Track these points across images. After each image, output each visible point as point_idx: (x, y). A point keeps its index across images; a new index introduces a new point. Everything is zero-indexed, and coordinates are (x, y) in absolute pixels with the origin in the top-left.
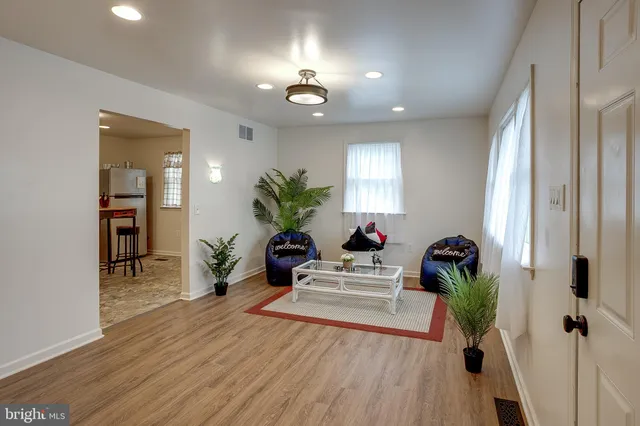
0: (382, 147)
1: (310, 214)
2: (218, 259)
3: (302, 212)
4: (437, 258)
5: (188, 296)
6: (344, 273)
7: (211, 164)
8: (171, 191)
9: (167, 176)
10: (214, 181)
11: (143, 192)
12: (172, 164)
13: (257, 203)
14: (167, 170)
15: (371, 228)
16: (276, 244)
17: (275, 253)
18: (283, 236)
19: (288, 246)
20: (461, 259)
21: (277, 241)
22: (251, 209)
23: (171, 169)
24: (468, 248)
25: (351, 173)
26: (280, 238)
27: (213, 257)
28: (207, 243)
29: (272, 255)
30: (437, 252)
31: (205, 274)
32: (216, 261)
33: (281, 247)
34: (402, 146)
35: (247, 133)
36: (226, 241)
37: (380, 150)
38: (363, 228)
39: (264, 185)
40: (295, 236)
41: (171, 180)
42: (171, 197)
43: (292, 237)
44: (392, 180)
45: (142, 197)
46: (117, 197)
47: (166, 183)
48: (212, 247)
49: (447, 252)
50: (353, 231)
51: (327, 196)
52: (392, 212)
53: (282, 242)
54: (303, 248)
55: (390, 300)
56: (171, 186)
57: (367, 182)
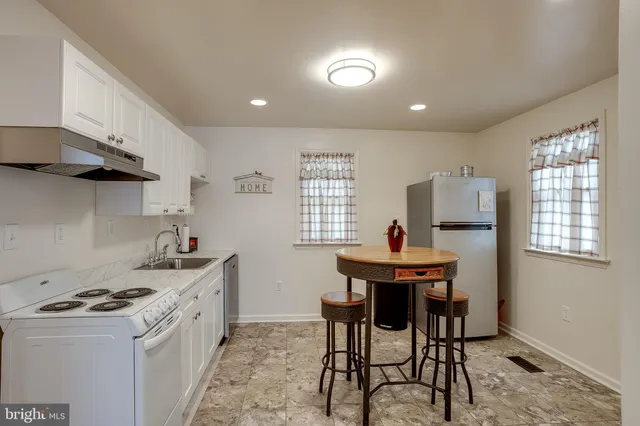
8: (547, 218)
9: (537, 186)
11: (492, 219)
12: (549, 159)
14: (537, 174)
23: (547, 172)
41: (546, 195)
42: (546, 229)
45: (489, 227)
46: (444, 227)
47: (535, 201)
56: (547, 206)
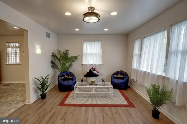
0: (95, 43)
1: (71, 65)
2: (42, 85)
3: (67, 64)
4: (116, 78)
5: (30, 102)
6: (93, 86)
7: (37, 47)
8: (10, 58)
10: (38, 53)
12: (10, 46)
13: (52, 62)
14: (8, 49)
15: (94, 70)
16: (61, 77)
17: (62, 80)
18: (63, 74)
19: (66, 77)
20: (124, 78)
21: (61, 75)
22: (50, 64)
23: (10, 49)
24: (125, 74)
25: (85, 51)
26: (62, 74)
27: (40, 84)
28: (37, 79)
29: (61, 81)
30: (115, 76)
31: (36, 91)
32: (41, 86)
33: (64, 78)
34: (102, 43)
35: (48, 35)
36: (44, 77)
37: (94, 43)
38: (92, 69)
39: (54, 55)
40: (67, 73)
41: (10, 53)
42: (10, 60)
43: (66, 73)
44: (99, 54)
48: (40, 81)
49: (119, 76)
50: (88, 71)
51: (77, 59)
52: (99, 64)
53: (64, 76)
54: (71, 77)
55: (111, 94)
56: (10, 55)
57: (91, 54)
